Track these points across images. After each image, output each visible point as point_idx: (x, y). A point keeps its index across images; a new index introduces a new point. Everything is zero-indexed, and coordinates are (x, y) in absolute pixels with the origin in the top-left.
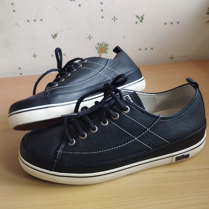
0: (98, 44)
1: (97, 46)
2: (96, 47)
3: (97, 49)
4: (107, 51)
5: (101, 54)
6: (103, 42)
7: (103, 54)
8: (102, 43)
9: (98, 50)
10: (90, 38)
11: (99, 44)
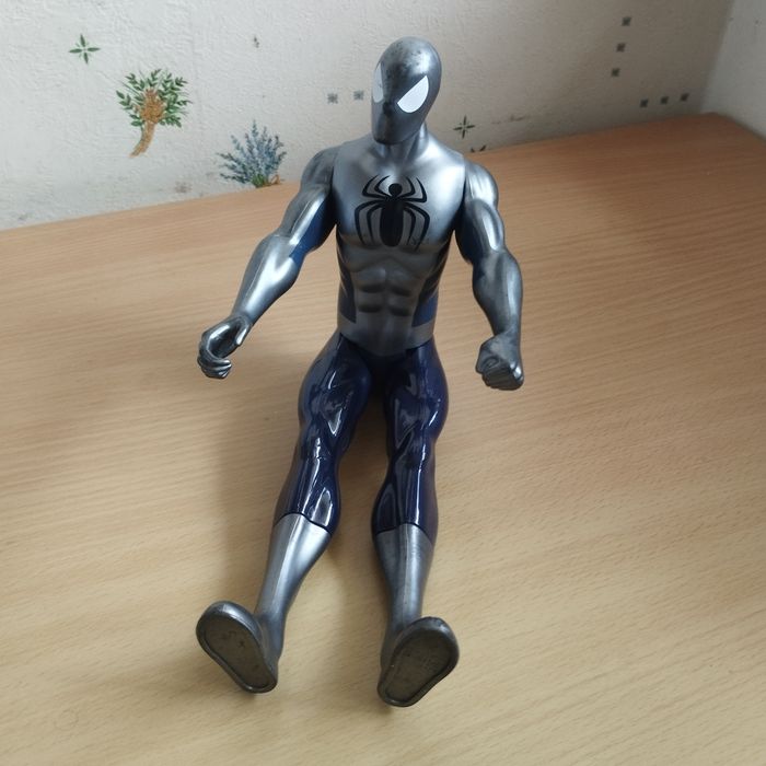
0: (132, 79)
1: (125, 92)
2: (121, 95)
3: (127, 104)
4: (178, 115)
5: (151, 128)
6: (156, 72)
7: (158, 126)
8: (153, 75)
9: (132, 112)
10: (84, 50)
11: (138, 79)
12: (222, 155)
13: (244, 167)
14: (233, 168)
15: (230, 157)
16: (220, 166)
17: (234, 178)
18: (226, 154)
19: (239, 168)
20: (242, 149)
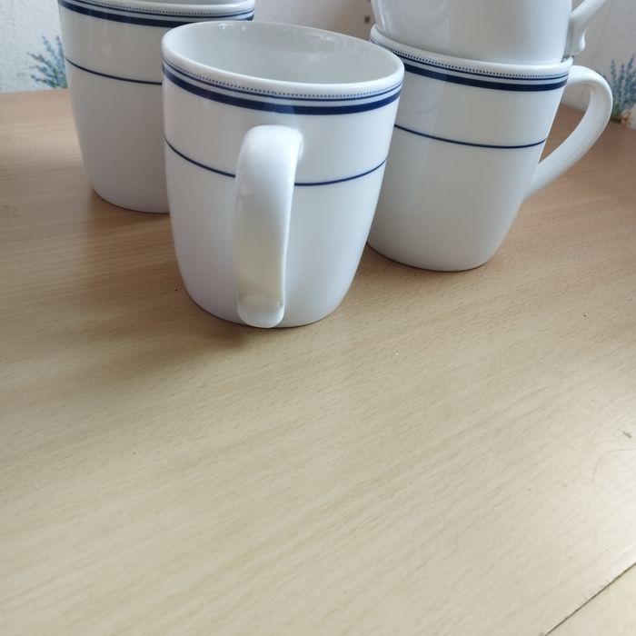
12: (33, 56)
13: (54, 70)
14: (43, 70)
15: (41, 59)
16: (31, 68)
17: (45, 81)
18: (37, 55)
19: (50, 71)
20: (53, 52)
